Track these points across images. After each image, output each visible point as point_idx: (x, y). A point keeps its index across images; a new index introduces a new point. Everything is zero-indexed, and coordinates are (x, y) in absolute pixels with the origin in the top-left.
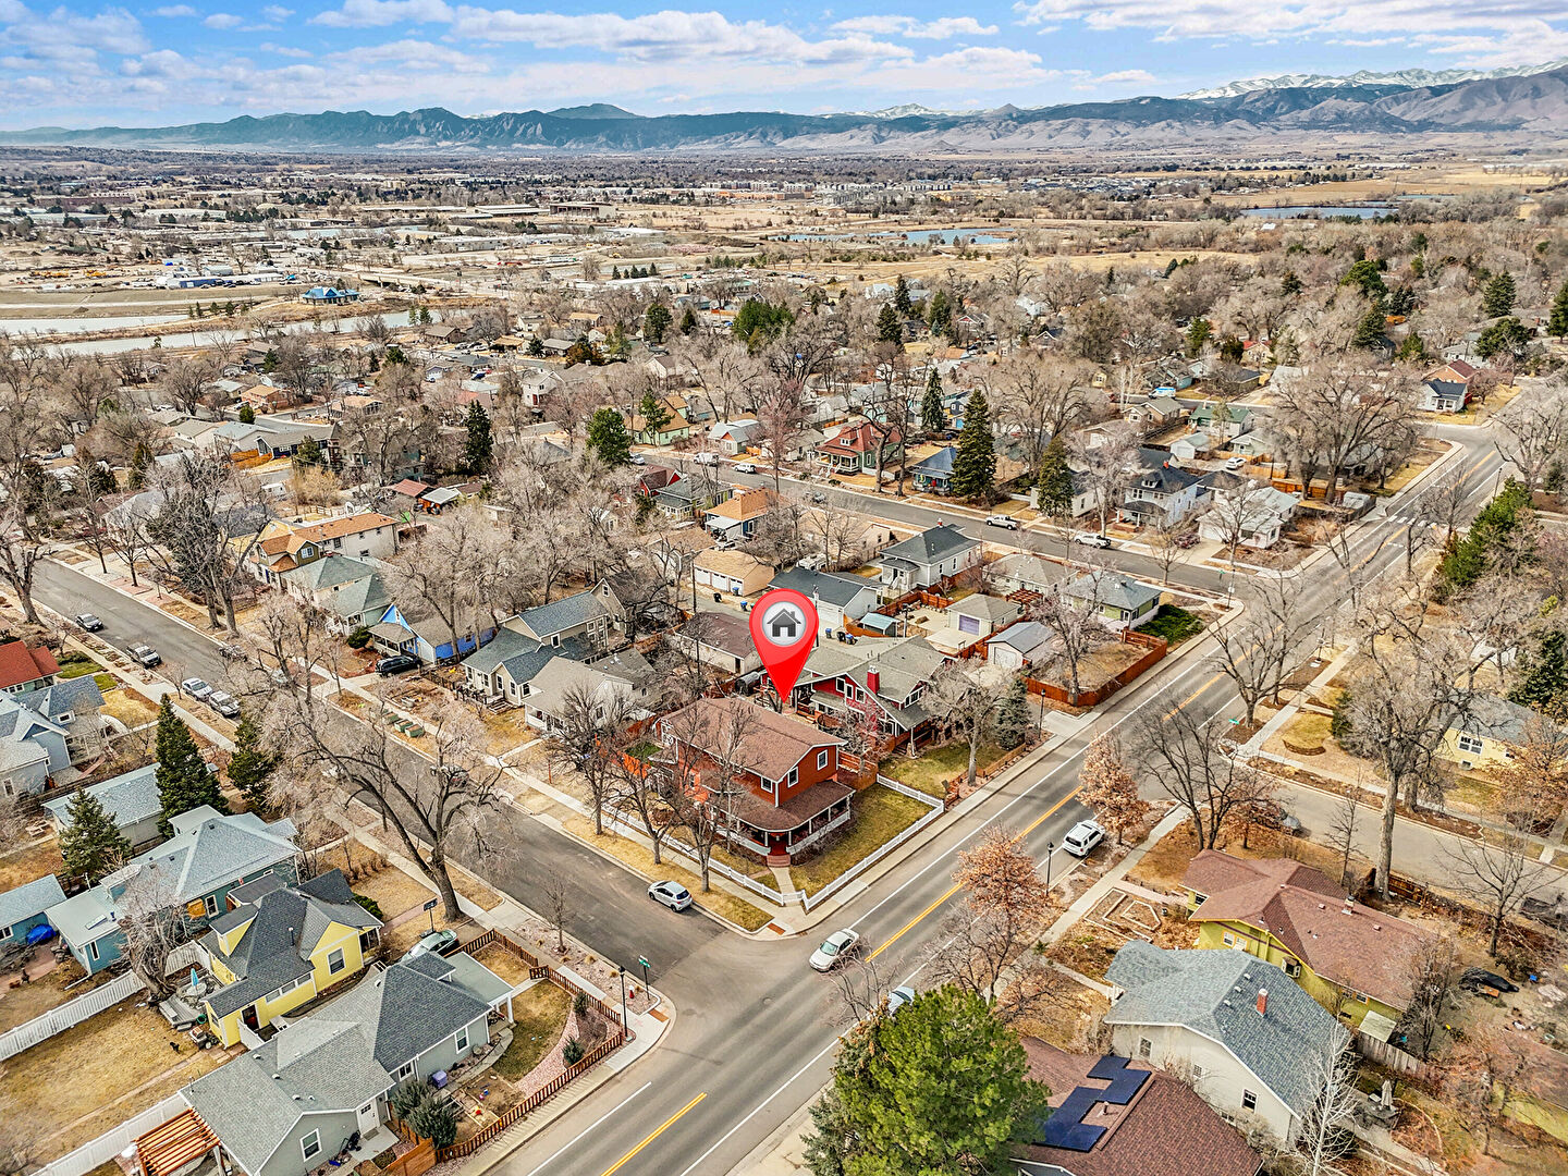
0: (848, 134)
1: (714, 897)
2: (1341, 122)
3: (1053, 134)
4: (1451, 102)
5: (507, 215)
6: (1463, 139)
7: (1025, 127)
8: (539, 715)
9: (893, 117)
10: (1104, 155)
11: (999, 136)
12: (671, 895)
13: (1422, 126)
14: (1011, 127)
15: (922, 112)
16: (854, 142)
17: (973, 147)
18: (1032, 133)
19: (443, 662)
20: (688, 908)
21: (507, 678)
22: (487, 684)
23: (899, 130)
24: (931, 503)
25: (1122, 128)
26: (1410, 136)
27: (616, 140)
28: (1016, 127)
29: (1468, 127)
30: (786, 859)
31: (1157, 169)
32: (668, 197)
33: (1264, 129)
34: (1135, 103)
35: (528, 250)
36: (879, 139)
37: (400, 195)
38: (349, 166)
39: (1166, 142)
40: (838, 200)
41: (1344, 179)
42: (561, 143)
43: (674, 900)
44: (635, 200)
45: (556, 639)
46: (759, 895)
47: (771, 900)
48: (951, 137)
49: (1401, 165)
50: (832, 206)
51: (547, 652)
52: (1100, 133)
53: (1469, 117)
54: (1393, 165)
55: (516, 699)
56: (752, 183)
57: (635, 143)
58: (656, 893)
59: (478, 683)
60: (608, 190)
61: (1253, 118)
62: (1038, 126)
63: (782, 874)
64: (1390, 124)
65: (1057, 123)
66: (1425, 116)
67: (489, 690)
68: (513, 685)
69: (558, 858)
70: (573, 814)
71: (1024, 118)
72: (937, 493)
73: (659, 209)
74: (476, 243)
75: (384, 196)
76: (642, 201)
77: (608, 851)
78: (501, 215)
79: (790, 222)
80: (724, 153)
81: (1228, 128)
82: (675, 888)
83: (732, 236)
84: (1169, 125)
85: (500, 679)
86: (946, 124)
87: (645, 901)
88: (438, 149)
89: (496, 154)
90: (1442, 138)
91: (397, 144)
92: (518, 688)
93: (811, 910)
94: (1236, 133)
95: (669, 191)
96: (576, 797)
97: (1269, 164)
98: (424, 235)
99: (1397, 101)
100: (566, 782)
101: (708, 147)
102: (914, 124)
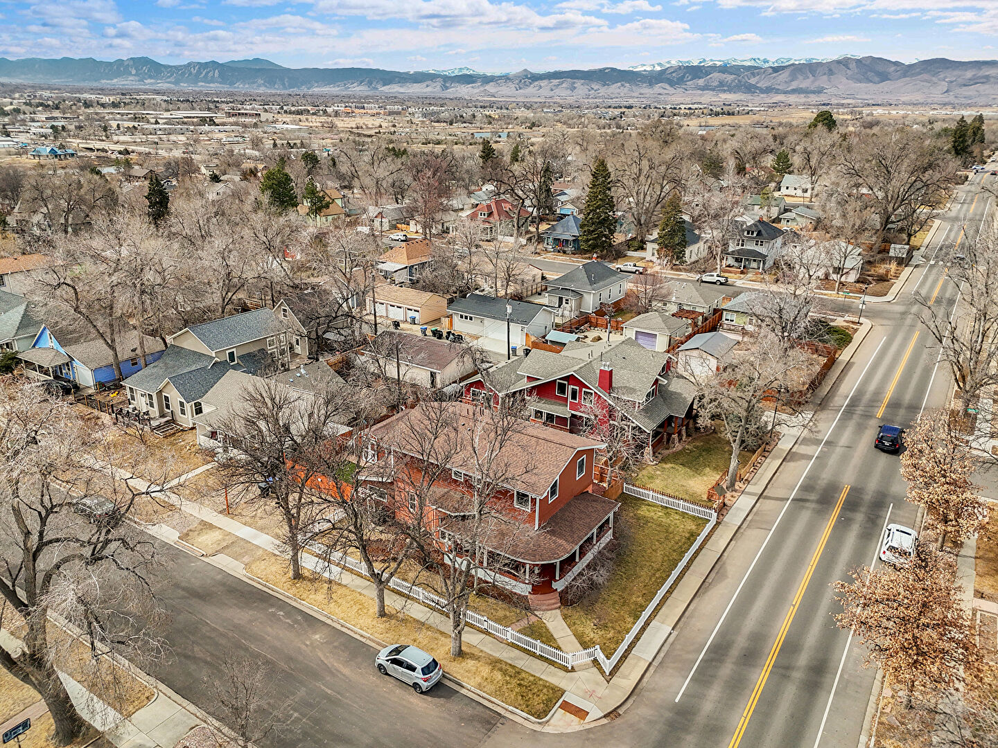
0: (425, 84)
1: (470, 663)
2: (722, 87)
3: (554, 88)
4: (784, 76)
5: (194, 117)
6: (792, 99)
7: (536, 83)
8: (213, 435)
9: (453, 75)
10: (586, 101)
11: (520, 88)
12: (413, 669)
13: (768, 90)
14: (527, 83)
15: (471, 72)
16: (429, 89)
17: (505, 92)
18: (541, 87)
19: (102, 386)
20: (438, 685)
21: (175, 396)
22: (152, 405)
23: (458, 82)
24: (561, 259)
25: (595, 86)
26: (762, 95)
27: (270, 82)
28: (531, 83)
29: (794, 91)
30: (553, 599)
31: (621, 107)
32: (309, 111)
33: (679, 90)
34: (602, 71)
35: (209, 135)
36: (445, 88)
37: (115, 105)
38: (80, 91)
39: (622, 94)
40: (425, 115)
41: (733, 114)
42: (232, 84)
43: (418, 676)
44: (286, 112)
45: (231, 355)
46: (533, 655)
47: (552, 663)
48: (491, 88)
49: (763, 109)
50: (421, 119)
51: (220, 368)
52: (581, 88)
53: (794, 85)
54: (758, 109)
55: (187, 420)
56: (366, 105)
57: (283, 84)
58: (388, 665)
59: (141, 404)
60: (266, 107)
61: (672, 83)
62: (544, 83)
63: (554, 621)
64: (750, 89)
65: (556, 82)
66: (769, 84)
67: (155, 412)
68: (182, 404)
69: (240, 616)
70: (260, 552)
71: (535, 78)
72: (564, 252)
73: (303, 117)
74: (170, 129)
75: (103, 105)
76: (291, 113)
77: (312, 602)
78: (190, 117)
79: (394, 126)
80: (344, 93)
81: (658, 88)
82: (417, 656)
83: (355, 131)
84: (622, 85)
85: (167, 398)
86: (487, 80)
87: (374, 679)
88: (145, 84)
89: (186, 87)
90: (780, 98)
91: (116, 80)
92: (188, 407)
93: (612, 673)
94: (662, 91)
95: (309, 108)
96: (261, 529)
97: (687, 106)
98: (131, 124)
99: (753, 75)
100: (248, 512)
101: (333, 89)
102: (468, 79)
